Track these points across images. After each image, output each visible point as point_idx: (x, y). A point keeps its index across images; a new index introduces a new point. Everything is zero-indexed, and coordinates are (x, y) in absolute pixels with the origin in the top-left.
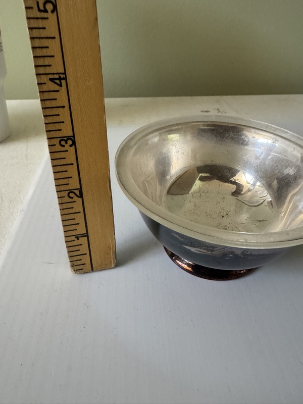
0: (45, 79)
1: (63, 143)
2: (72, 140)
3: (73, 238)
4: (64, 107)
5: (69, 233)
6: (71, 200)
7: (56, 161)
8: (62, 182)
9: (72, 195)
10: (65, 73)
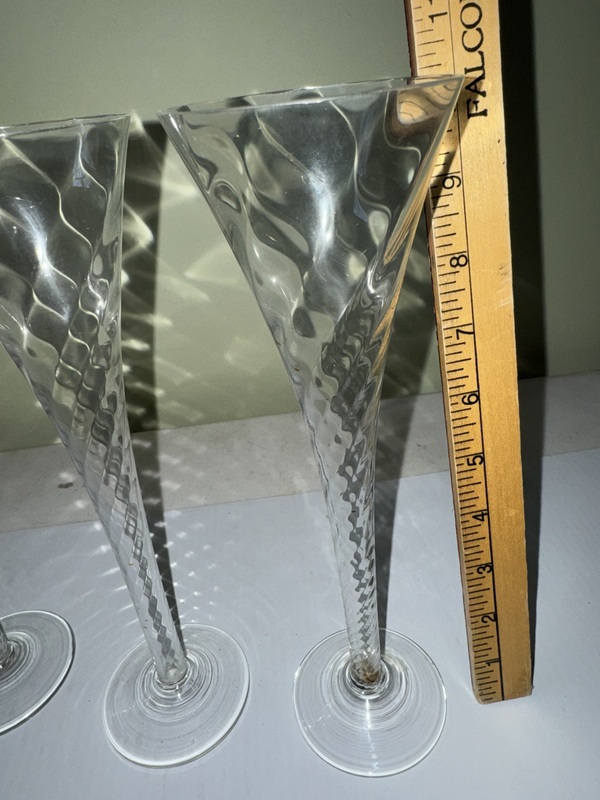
0: (469, 517)
1: (481, 570)
2: (491, 566)
3: (484, 664)
4: (484, 538)
5: (480, 659)
6: (484, 624)
9: (486, 619)
10: (488, 510)
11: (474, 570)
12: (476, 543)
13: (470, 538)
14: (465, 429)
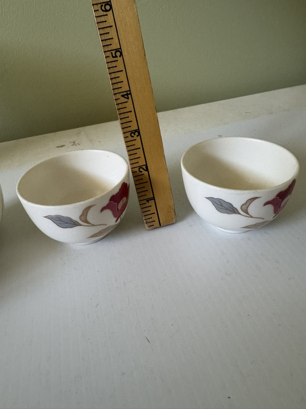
0: (119, 96)
1: (133, 135)
2: (138, 131)
3: (145, 201)
4: (131, 111)
5: (142, 198)
6: (141, 173)
7: (129, 148)
8: (134, 161)
9: (141, 170)
10: (130, 91)
11: (128, 134)
12: (126, 115)
13: (122, 111)
14: (106, 30)
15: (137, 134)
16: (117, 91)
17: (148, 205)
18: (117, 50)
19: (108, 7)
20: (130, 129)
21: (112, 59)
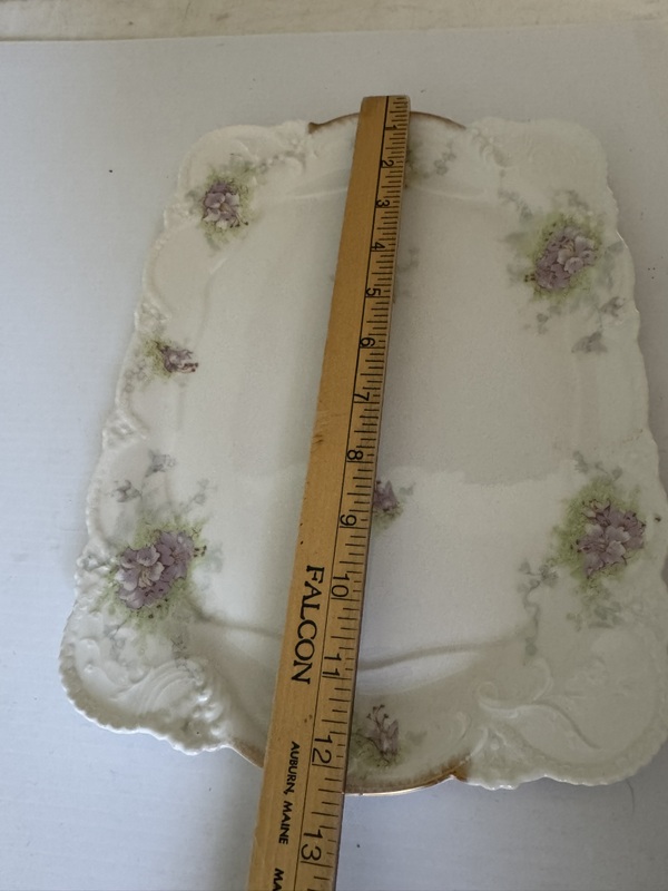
0: (389, 247)
1: (386, 203)
2: (377, 205)
3: (398, 127)
4: (378, 229)
5: (403, 131)
6: (393, 159)
9: (391, 163)
10: (371, 251)
12: (386, 226)
13: (391, 231)
14: (377, 319)
15: (380, 203)
16: (389, 253)
17: (396, 123)
18: (372, 296)
19: (365, 342)
20: (388, 210)
21: (382, 288)
